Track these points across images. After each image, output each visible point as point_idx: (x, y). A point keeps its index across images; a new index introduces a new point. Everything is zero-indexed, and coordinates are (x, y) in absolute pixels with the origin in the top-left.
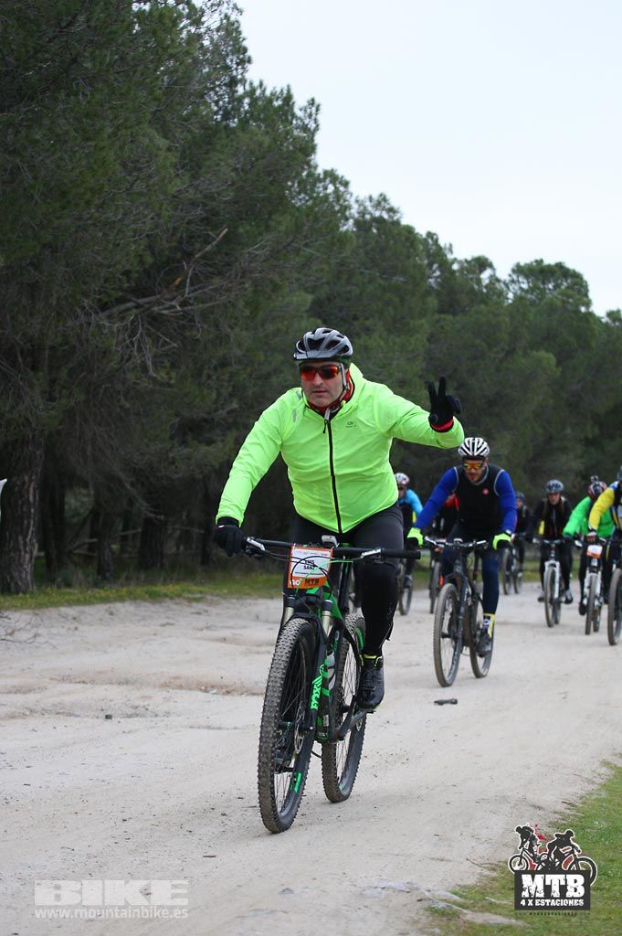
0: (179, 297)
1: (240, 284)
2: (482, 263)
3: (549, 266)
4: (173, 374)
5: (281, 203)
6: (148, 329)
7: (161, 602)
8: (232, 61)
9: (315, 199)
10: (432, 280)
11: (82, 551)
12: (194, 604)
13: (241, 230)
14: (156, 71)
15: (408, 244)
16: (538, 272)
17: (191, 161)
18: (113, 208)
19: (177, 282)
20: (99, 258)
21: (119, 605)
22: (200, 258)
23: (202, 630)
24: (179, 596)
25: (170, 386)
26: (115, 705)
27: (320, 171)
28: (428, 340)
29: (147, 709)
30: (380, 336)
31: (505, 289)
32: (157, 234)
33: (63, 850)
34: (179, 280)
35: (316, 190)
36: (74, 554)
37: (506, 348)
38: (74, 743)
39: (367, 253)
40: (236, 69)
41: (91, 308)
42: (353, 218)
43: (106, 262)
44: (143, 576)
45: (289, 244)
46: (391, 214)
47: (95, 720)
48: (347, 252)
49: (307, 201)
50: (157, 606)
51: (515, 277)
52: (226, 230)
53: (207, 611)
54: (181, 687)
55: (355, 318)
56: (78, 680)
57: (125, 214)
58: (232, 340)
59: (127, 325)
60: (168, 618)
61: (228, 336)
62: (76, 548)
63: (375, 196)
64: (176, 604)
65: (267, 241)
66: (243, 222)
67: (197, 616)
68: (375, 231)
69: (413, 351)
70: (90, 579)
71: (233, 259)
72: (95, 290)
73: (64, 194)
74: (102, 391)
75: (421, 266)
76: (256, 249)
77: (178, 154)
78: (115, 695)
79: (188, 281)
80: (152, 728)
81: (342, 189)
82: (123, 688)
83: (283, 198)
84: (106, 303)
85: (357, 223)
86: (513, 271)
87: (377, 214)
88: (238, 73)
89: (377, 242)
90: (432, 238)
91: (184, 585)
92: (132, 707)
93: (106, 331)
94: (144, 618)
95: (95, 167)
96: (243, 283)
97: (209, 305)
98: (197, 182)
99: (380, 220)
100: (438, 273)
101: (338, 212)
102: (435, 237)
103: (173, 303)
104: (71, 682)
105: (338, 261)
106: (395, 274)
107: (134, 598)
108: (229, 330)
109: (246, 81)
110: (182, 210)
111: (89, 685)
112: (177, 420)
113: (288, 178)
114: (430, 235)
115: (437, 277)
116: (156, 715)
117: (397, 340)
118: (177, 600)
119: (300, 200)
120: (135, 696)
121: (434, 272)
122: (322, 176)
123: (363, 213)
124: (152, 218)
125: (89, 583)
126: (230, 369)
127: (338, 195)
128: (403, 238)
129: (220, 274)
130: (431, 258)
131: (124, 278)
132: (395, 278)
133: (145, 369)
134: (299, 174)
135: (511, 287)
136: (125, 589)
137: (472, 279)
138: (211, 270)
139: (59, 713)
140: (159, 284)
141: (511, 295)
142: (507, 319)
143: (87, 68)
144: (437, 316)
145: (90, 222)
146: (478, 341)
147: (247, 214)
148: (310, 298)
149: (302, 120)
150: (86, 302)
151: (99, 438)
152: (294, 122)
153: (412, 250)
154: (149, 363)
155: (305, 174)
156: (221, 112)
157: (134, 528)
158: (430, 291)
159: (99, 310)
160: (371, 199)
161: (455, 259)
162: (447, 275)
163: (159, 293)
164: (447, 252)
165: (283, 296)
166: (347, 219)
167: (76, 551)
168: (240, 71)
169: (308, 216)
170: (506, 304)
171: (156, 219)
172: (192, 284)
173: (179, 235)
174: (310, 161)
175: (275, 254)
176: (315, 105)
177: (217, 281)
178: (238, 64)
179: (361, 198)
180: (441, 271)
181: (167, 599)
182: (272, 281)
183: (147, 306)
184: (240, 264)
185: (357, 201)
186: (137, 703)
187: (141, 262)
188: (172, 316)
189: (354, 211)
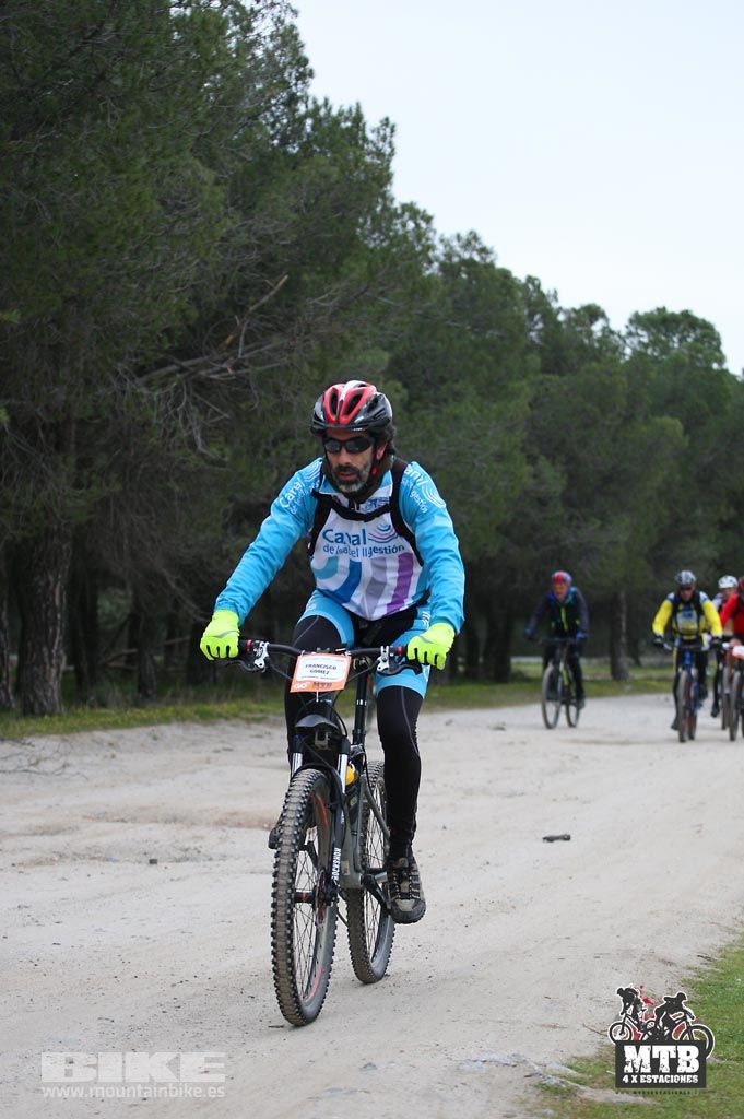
0: (231, 359)
1: (305, 341)
2: (593, 313)
3: (673, 315)
4: (228, 451)
5: (351, 244)
6: (195, 398)
7: (213, 724)
8: (290, 75)
9: (391, 239)
10: (533, 334)
11: (121, 664)
12: (254, 725)
13: (305, 277)
14: (199, 88)
15: (504, 291)
16: (660, 323)
17: (244, 195)
18: (151, 254)
19: (228, 341)
20: (134, 315)
21: (164, 728)
22: (254, 311)
23: (263, 756)
24: (236, 716)
25: (221, 464)
26: (161, 846)
27: (396, 204)
28: (530, 405)
29: (199, 852)
30: (472, 403)
31: (621, 343)
32: (204, 285)
33: (100, 1022)
34: (231, 337)
35: (393, 228)
36: (111, 668)
37: (623, 412)
38: (113, 894)
39: (455, 302)
40: (296, 85)
41: (126, 372)
42: (437, 260)
43: (142, 320)
44: (192, 692)
45: (362, 293)
46: (483, 255)
47: (137, 865)
48: (432, 301)
49: (382, 241)
50: (210, 728)
51: (633, 329)
52: (286, 277)
53: (269, 734)
54: (239, 825)
55: (443, 380)
56: (117, 818)
57: (164, 261)
58: (295, 409)
59: (169, 392)
60: (223, 742)
61: (290, 404)
62: (113, 660)
63: (464, 235)
64: (233, 725)
65: (336, 291)
66: (307, 267)
67: (257, 740)
68: (464, 276)
69: (512, 418)
70: (129, 697)
71: (295, 312)
72: (129, 352)
73: (90, 237)
74: (140, 472)
75: (519, 317)
76: (322, 301)
77: (227, 188)
78: (161, 835)
79: (242, 339)
80: (206, 873)
81: (423, 225)
82: (169, 826)
83: (354, 237)
84: (144, 367)
85: (443, 267)
86: (631, 321)
87: (466, 255)
88: (298, 89)
89: (467, 289)
90: (533, 284)
91: (242, 703)
92: (181, 850)
93: (144, 400)
94: (194, 743)
95: (127, 204)
96: (308, 340)
97: (269, 366)
98: (250, 222)
99: (470, 263)
100: (540, 325)
101: (420, 253)
102: (536, 282)
103: (224, 366)
104: (108, 821)
105: (420, 312)
106: (490, 327)
107: (182, 719)
108: (292, 397)
109: (307, 98)
110: (233, 255)
111: (129, 824)
112: (230, 506)
113: (359, 213)
114: (530, 279)
115: (540, 330)
116: (210, 859)
117: (495, 406)
118: (234, 722)
119: (374, 240)
120: (184, 836)
121: (536, 324)
122: (399, 211)
123: (449, 256)
124: (197, 265)
125: (127, 701)
126: (292, 443)
127: (419, 235)
128: (498, 284)
129: (280, 330)
130: (533, 308)
131: (166, 338)
132: (490, 332)
133: (193, 445)
134: (371, 209)
135: (628, 341)
136: (171, 709)
137: (581, 332)
138: (270, 325)
139: (94, 858)
140: (207, 343)
141: (628, 351)
142: (624, 379)
143: (116, 86)
144: (541, 377)
145: (121, 272)
146: (589, 406)
147: (310, 258)
148: (386, 356)
149: (374, 145)
150: (120, 367)
151: (137, 529)
152: (366, 146)
153: (508, 298)
154: (198, 437)
155: (379, 209)
156: (279, 136)
157: (181, 636)
158: (531, 347)
159: (134, 376)
160: (459, 237)
161: (560, 308)
162: (551, 326)
163: (207, 354)
164: (550, 299)
165: (356, 356)
166: (430, 262)
167: (113, 664)
168: (300, 86)
169: (383, 259)
170: (622, 361)
171: (202, 266)
172: (246, 343)
173: (230, 285)
174: (385, 192)
175: (344, 306)
176: (390, 126)
177: (277, 340)
178: (297, 79)
179: (447, 236)
180: (545, 323)
181: (222, 720)
182: (342, 337)
183: (192, 369)
184: (304, 319)
185: (442, 241)
186: (187, 845)
187: (186, 319)
188: (222, 382)
189: (440, 251)
